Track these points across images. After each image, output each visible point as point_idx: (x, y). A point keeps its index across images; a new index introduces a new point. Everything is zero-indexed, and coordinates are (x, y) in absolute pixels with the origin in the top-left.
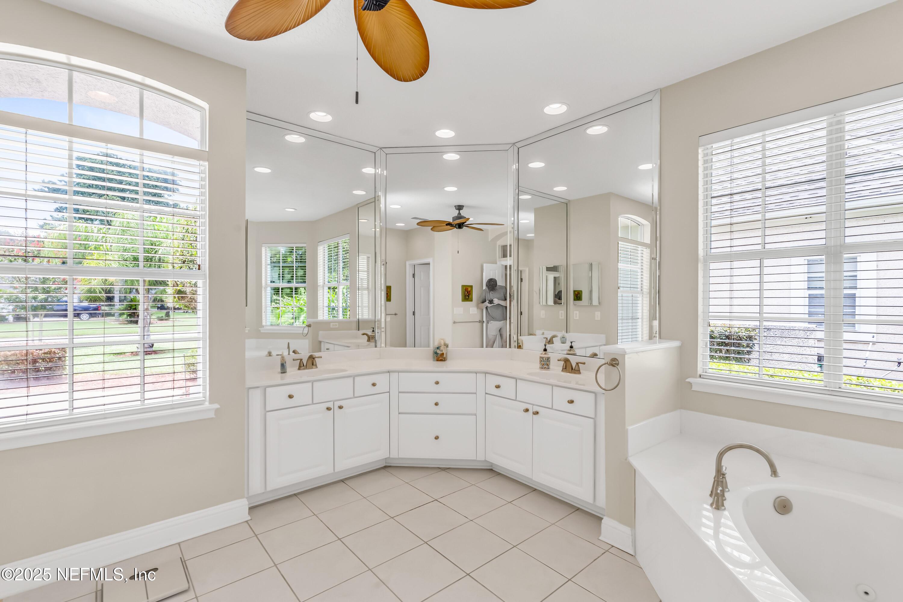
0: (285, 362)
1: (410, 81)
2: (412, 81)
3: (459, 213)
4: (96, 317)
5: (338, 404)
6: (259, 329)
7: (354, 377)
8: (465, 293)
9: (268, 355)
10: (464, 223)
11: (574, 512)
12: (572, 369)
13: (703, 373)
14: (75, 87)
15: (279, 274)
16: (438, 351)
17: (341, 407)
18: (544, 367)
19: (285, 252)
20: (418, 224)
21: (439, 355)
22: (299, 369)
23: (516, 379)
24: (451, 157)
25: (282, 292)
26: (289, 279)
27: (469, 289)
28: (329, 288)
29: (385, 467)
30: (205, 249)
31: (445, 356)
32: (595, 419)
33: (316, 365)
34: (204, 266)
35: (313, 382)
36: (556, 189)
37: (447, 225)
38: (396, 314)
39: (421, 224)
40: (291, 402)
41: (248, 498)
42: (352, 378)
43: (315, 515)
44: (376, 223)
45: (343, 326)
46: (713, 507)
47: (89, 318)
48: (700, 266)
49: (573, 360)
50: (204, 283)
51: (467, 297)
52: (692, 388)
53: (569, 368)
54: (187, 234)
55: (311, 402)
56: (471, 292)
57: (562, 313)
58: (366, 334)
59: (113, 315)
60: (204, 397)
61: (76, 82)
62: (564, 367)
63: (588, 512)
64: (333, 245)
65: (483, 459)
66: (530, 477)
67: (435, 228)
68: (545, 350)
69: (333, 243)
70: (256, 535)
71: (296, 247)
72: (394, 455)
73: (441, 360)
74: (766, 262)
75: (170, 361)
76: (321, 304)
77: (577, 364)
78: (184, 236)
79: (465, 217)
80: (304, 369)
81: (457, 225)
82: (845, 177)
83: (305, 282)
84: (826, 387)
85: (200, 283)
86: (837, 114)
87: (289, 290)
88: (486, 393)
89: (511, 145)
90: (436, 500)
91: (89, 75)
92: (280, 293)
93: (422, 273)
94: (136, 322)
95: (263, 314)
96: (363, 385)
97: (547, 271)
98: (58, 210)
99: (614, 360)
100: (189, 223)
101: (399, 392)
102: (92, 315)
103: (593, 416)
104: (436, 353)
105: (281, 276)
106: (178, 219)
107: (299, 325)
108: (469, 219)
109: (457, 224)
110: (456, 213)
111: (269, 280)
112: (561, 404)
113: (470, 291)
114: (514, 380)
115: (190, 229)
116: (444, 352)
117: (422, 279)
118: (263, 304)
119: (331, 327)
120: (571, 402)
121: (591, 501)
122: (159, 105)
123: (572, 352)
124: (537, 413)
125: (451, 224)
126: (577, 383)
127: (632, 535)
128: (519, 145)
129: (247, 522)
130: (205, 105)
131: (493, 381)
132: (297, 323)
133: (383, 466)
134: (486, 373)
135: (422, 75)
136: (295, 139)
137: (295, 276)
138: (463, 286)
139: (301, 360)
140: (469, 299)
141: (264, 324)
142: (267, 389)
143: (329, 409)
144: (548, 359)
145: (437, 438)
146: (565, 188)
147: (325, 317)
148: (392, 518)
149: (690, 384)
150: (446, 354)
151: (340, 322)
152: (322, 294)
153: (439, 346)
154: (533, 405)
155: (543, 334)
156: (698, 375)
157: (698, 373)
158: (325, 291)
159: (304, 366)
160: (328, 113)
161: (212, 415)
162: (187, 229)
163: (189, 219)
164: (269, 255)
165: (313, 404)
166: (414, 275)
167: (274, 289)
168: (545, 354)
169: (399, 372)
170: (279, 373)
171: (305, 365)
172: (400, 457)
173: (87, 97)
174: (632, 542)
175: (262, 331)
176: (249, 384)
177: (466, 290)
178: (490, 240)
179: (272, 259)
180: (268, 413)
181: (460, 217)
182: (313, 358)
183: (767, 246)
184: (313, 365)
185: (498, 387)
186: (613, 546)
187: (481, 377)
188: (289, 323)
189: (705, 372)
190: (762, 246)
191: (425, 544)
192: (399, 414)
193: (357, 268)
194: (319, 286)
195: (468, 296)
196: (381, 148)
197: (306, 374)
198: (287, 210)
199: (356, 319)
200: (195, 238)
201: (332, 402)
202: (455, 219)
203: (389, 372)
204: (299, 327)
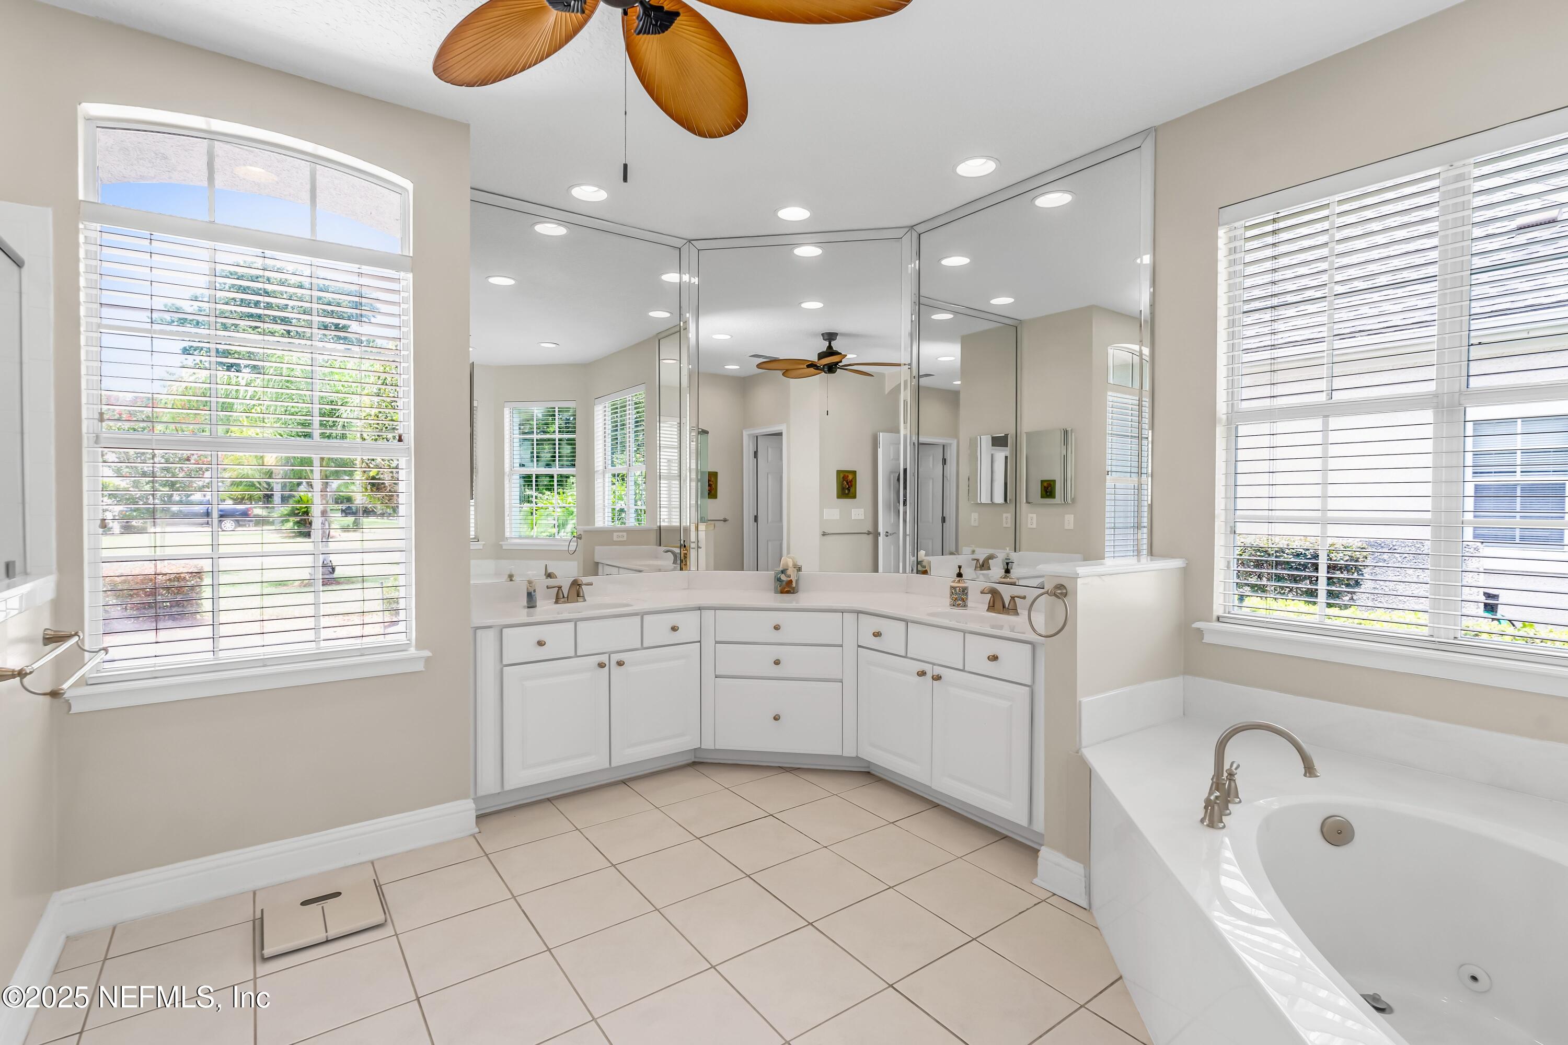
0: (535, 591)
1: (719, 137)
2: (723, 136)
3: (830, 347)
4: (245, 526)
5: (615, 658)
6: (501, 543)
7: (642, 615)
8: (843, 484)
9: (509, 580)
10: (837, 363)
11: (997, 841)
12: (1004, 607)
13: (1225, 613)
14: (218, 163)
15: (532, 453)
16: (783, 577)
17: (620, 664)
18: (957, 603)
19: (543, 416)
20: (759, 366)
21: (784, 583)
22: (556, 602)
23: (906, 621)
24: (808, 251)
25: (536, 481)
26: (548, 461)
27: (850, 477)
28: (614, 475)
29: (694, 764)
30: (409, 409)
31: (794, 585)
32: (1031, 687)
33: (583, 596)
34: (407, 435)
35: (576, 621)
36: (995, 301)
37: (808, 366)
38: (725, 520)
39: (764, 366)
40: (542, 653)
41: (476, 800)
42: (639, 618)
43: (577, 829)
44: (681, 365)
45: (635, 537)
46: (1205, 824)
47: (235, 528)
48: (1220, 431)
49: (1006, 592)
50: (409, 462)
51: (847, 491)
52: (1203, 639)
53: (999, 605)
54: (383, 387)
55: (573, 654)
56: (853, 483)
57: (1007, 518)
58: (673, 552)
59: (272, 523)
60: (408, 640)
61: (218, 156)
62: (991, 604)
63: (1021, 842)
64: (619, 402)
65: (854, 755)
66: (928, 784)
67: (789, 372)
68: (960, 575)
69: (618, 398)
70: (487, 855)
71: (559, 408)
72: (708, 744)
73: (788, 592)
74: (1334, 422)
75: (358, 595)
76: (601, 502)
77: (1013, 598)
78: (380, 390)
79: (840, 354)
80: (565, 602)
81: (826, 367)
82: (1469, 272)
83: (574, 465)
84: (1432, 636)
85: (403, 463)
86: (1456, 164)
87: (548, 479)
88: (859, 646)
89: (908, 229)
90: (771, 815)
91: (239, 146)
92: (534, 483)
93: (770, 449)
94: (308, 535)
95: (507, 518)
96: (657, 629)
97: (992, 446)
98: (186, 351)
99: (1060, 586)
100: (388, 369)
101: (717, 642)
102: (238, 523)
103: (1029, 682)
104: (779, 580)
105: (535, 455)
106: (372, 364)
107: (565, 537)
108: (846, 356)
109: (825, 365)
110: (823, 346)
111: (517, 462)
112: (977, 662)
113: (852, 480)
114: (903, 624)
115: (389, 379)
116: (793, 578)
117: (770, 459)
118: (507, 502)
119: (615, 539)
120: (994, 658)
121: (1024, 822)
122: (339, 186)
123: (1008, 580)
124: (938, 678)
125: (816, 366)
126: (1012, 630)
127: (1085, 877)
128: (920, 229)
129: (474, 836)
130: (408, 185)
131: (870, 625)
132: (562, 534)
133: (690, 761)
134: (859, 612)
135: (738, 126)
136: (550, 229)
137: (557, 455)
138: (839, 472)
139: (560, 588)
140: (851, 495)
141: (507, 534)
142: (504, 630)
143: (601, 665)
144: (964, 591)
145: (776, 718)
146: (1011, 300)
147: (606, 523)
148: (699, 838)
149: (1200, 632)
150: (797, 581)
151: (629, 531)
152: (601, 485)
153: (785, 568)
154: (934, 664)
155: (973, 552)
156: (1214, 617)
157: (1214, 613)
158: (607, 480)
159: (564, 597)
160: (600, 187)
161: (420, 667)
162: (385, 380)
163: (388, 363)
164: (517, 420)
165: (576, 656)
166: (756, 454)
167: (524, 477)
168: (959, 581)
169: (715, 609)
170: (524, 607)
171: (566, 596)
172: (717, 747)
173: (233, 177)
174: (1085, 888)
175: (504, 547)
176: (477, 621)
177: (845, 478)
178: (886, 393)
179: (522, 427)
180: (505, 668)
181: (830, 352)
182: (579, 585)
183: (1337, 396)
184: (578, 596)
185: (877, 634)
186: (1055, 894)
187: (850, 618)
188: (548, 534)
189: (1227, 612)
190: (1328, 395)
191: (748, 878)
192: (716, 677)
193: (658, 442)
194: (596, 471)
195: (849, 489)
196: (690, 241)
197: (568, 610)
198: (543, 345)
199: (655, 527)
200: (396, 393)
201: (607, 655)
202: (821, 356)
203: (700, 609)
204: (565, 540)
